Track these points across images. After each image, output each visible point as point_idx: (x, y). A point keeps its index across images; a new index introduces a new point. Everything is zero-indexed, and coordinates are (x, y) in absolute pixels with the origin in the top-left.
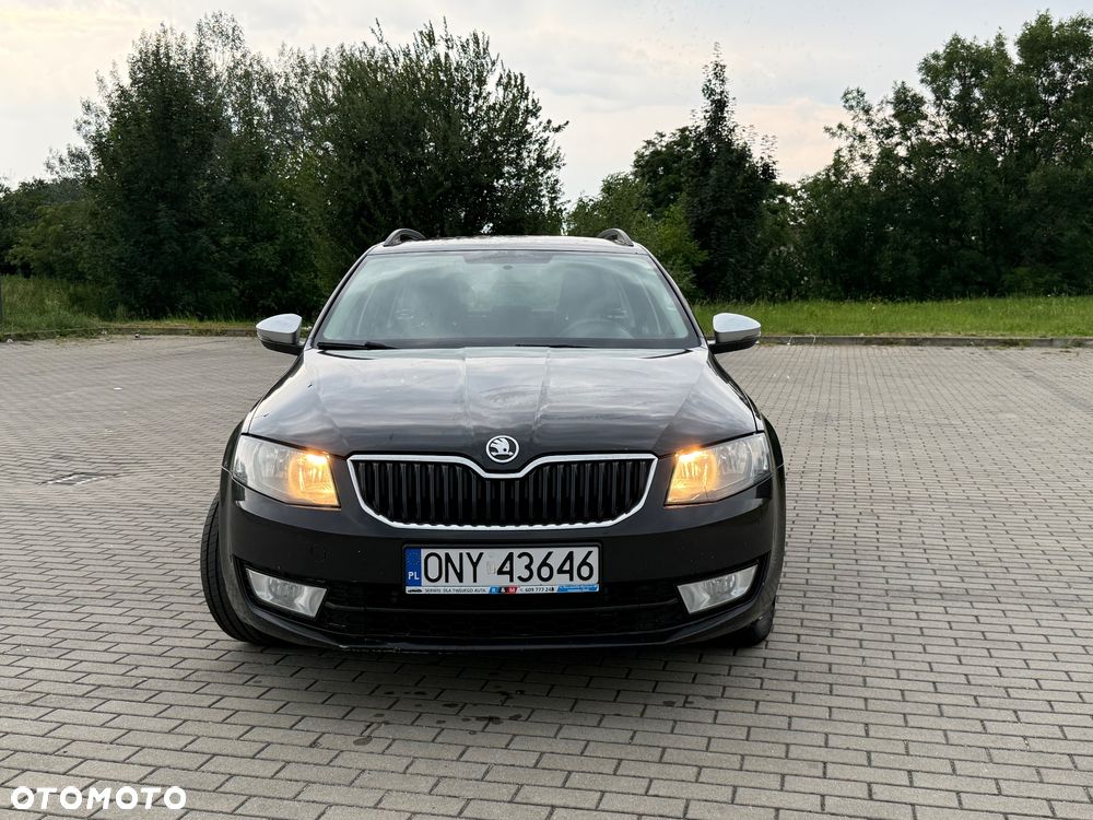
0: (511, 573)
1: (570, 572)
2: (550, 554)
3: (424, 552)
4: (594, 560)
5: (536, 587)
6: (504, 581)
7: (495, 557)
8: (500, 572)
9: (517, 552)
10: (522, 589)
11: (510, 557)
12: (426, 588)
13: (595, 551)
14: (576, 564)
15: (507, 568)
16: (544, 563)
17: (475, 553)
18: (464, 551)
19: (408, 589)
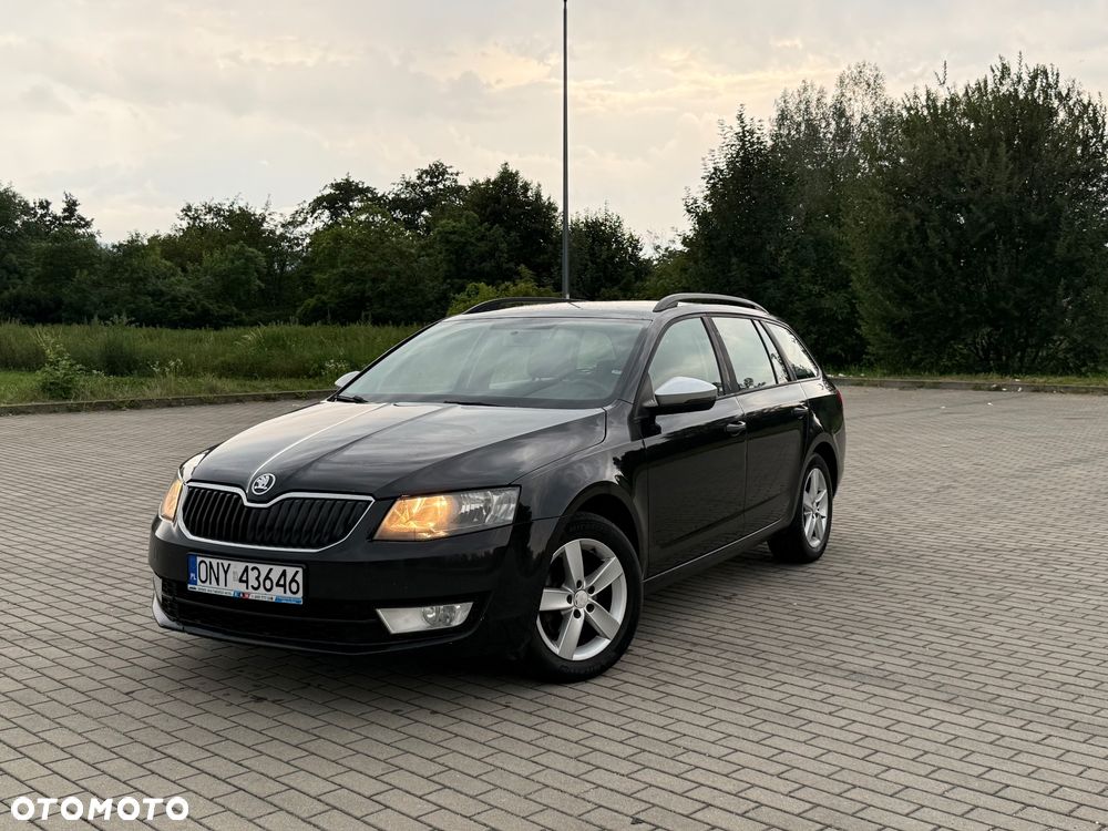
0: (247, 582)
1: (284, 586)
2: (271, 570)
3: (199, 559)
4: (299, 578)
5: (261, 595)
6: (242, 588)
7: (237, 567)
8: (241, 581)
9: (251, 566)
10: (253, 595)
11: (246, 569)
12: (199, 587)
13: (300, 570)
14: (289, 579)
15: (244, 578)
16: (267, 577)
17: (226, 563)
18: (220, 561)
19: (189, 586)
